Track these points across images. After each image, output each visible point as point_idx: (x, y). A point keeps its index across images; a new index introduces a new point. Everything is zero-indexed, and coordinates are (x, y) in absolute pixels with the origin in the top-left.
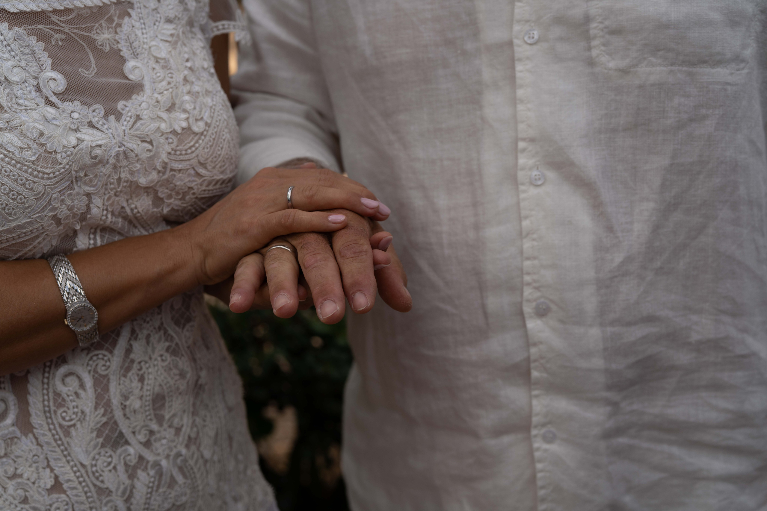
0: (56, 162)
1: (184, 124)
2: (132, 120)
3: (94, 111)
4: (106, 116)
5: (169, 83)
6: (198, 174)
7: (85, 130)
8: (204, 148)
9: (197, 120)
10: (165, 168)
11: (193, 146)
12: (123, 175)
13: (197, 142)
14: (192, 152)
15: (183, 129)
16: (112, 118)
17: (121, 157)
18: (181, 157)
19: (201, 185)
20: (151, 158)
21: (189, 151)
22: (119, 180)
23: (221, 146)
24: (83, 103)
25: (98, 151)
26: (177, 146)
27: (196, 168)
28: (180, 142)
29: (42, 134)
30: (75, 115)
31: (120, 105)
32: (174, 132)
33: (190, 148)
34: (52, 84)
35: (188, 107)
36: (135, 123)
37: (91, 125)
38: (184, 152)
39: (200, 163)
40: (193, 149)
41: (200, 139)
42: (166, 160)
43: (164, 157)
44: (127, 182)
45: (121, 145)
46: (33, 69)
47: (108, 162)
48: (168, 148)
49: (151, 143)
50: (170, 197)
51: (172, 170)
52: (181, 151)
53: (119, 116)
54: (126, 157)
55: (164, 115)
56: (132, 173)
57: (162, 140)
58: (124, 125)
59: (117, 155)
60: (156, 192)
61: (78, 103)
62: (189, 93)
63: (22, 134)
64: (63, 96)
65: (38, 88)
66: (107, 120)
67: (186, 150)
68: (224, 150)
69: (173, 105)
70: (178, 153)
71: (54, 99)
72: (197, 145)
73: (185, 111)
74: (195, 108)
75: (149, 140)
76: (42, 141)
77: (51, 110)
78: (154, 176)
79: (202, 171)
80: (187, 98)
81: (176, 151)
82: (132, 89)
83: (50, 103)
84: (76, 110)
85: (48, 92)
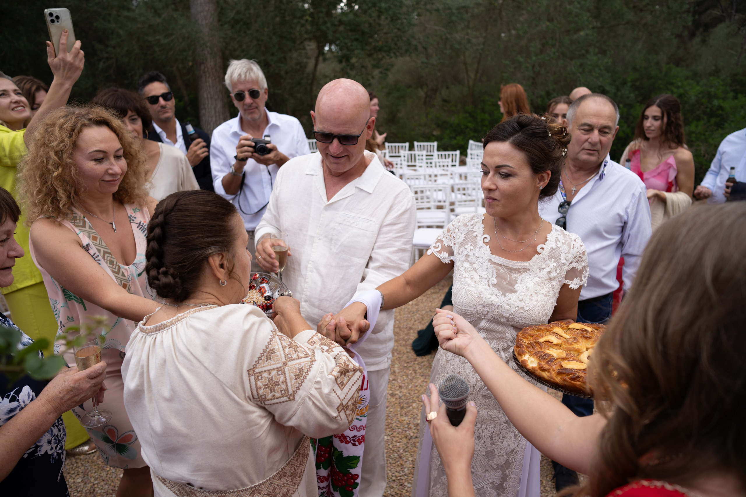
0: (482, 300)
1: (523, 306)
3: (499, 292)
4: (502, 295)
7: (494, 296)
8: (526, 315)
10: (512, 314)
11: (523, 313)
16: (503, 296)
20: (509, 310)
21: (521, 313)
22: (498, 312)
24: (498, 289)
25: (494, 302)
28: (519, 310)
29: (482, 292)
31: (507, 294)
32: (518, 307)
34: (493, 281)
37: (496, 295)
39: (524, 317)
43: (513, 311)
45: (501, 303)
46: (490, 276)
48: (515, 310)
49: (510, 307)
51: (514, 316)
53: (505, 296)
55: (518, 302)
57: (514, 307)
58: (505, 299)
59: (499, 306)
63: (477, 290)
64: (494, 285)
65: (488, 281)
69: (522, 300)
70: (517, 312)
71: (491, 285)
76: (481, 294)
77: (488, 287)
82: (514, 291)
83: (489, 285)
84: (495, 290)
85: (490, 283)
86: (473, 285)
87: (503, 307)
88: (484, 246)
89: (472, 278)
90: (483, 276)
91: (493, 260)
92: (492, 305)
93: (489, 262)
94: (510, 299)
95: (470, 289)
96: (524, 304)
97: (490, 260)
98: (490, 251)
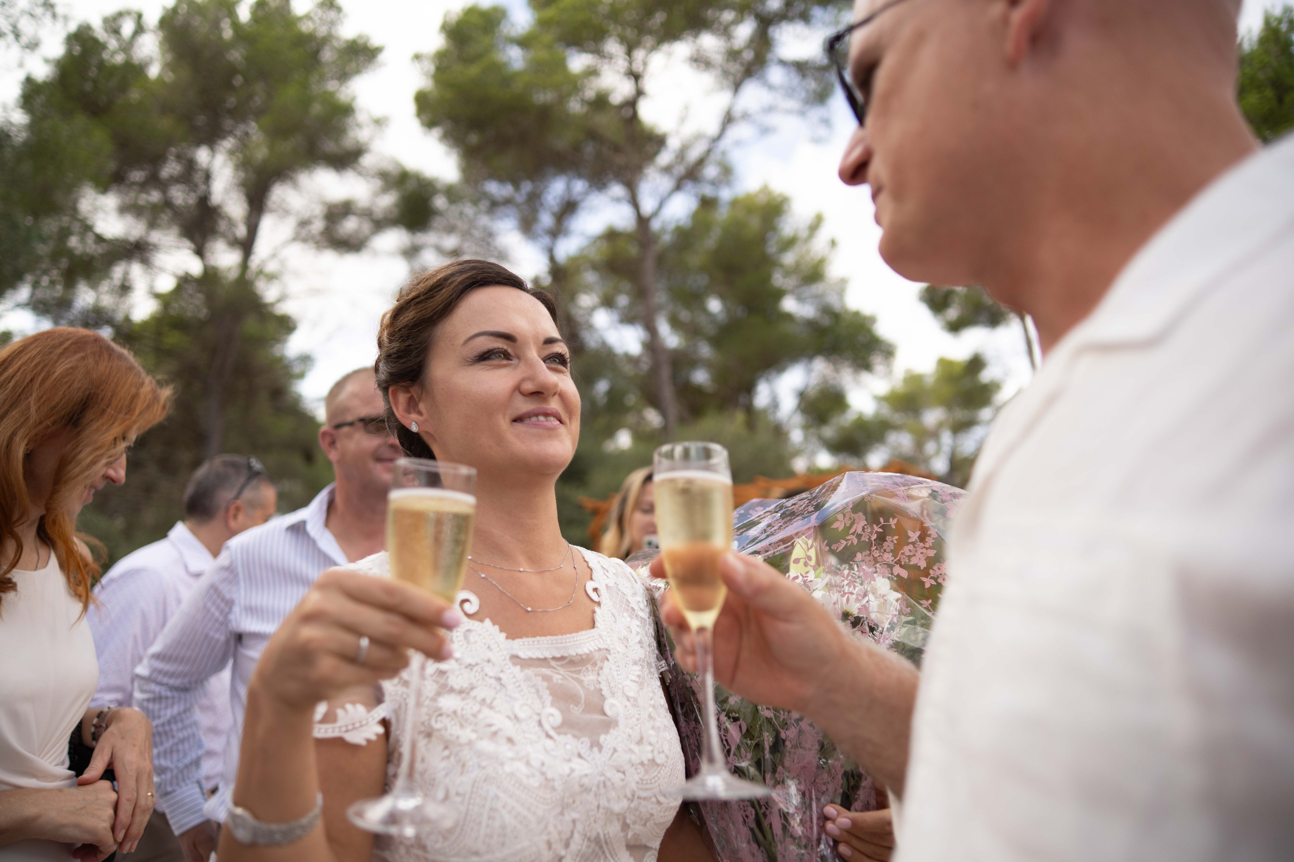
0: (553, 789)
1: (650, 756)
2: (611, 752)
3: (582, 743)
4: (592, 747)
5: (638, 720)
6: (659, 803)
7: (577, 760)
8: (664, 778)
9: (659, 753)
10: (633, 796)
11: (657, 776)
12: (601, 803)
13: (659, 772)
14: (655, 782)
15: (649, 760)
16: (595, 749)
17: (602, 785)
18: (647, 786)
19: (660, 811)
20: (624, 787)
21: (653, 781)
22: (599, 807)
23: (676, 775)
24: (574, 736)
25: (585, 781)
26: (644, 776)
27: (657, 796)
28: (646, 772)
29: (543, 764)
30: (568, 747)
31: (602, 738)
32: (642, 764)
33: (654, 778)
34: (551, 719)
35: (653, 740)
36: (613, 754)
37: (580, 756)
38: (649, 782)
39: (661, 791)
40: (656, 778)
41: (661, 769)
42: (635, 789)
43: (633, 786)
44: (604, 808)
46: (538, 707)
47: (591, 790)
48: (637, 778)
49: (624, 773)
50: (634, 823)
51: (639, 798)
52: (646, 780)
53: (600, 748)
54: (605, 785)
55: (636, 748)
56: (609, 800)
57: (633, 770)
58: (604, 756)
59: (599, 784)
60: (625, 818)
61: (569, 736)
62: (653, 728)
63: (528, 763)
64: (558, 729)
65: (540, 724)
66: (591, 751)
67: (651, 780)
68: (678, 779)
69: (642, 738)
70: (645, 782)
71: (552, 733)
72: (659, 775)
73: (650, 744)
74: (657, 742)
75: (622, 770)
76: (544, 769)
77: (549, 743)
78: (625, 803)
79: (662, 799)
80: (652, 732)
81: (642, 780)
82: (609, 724)
83: (549, 736)
84: (569, 743)
85: (547, 727)
86: (510, 754)
87: (608, 784)
88: (474, 624)
89: (495, 734)
90: (521, 715)
91: (522, 655)
92: (585, 789)
93: (515, 664)
94: (615, 750)
95: (508, 768)
96: (650, 748)
97: (515, 658)
98: (501, 631)
